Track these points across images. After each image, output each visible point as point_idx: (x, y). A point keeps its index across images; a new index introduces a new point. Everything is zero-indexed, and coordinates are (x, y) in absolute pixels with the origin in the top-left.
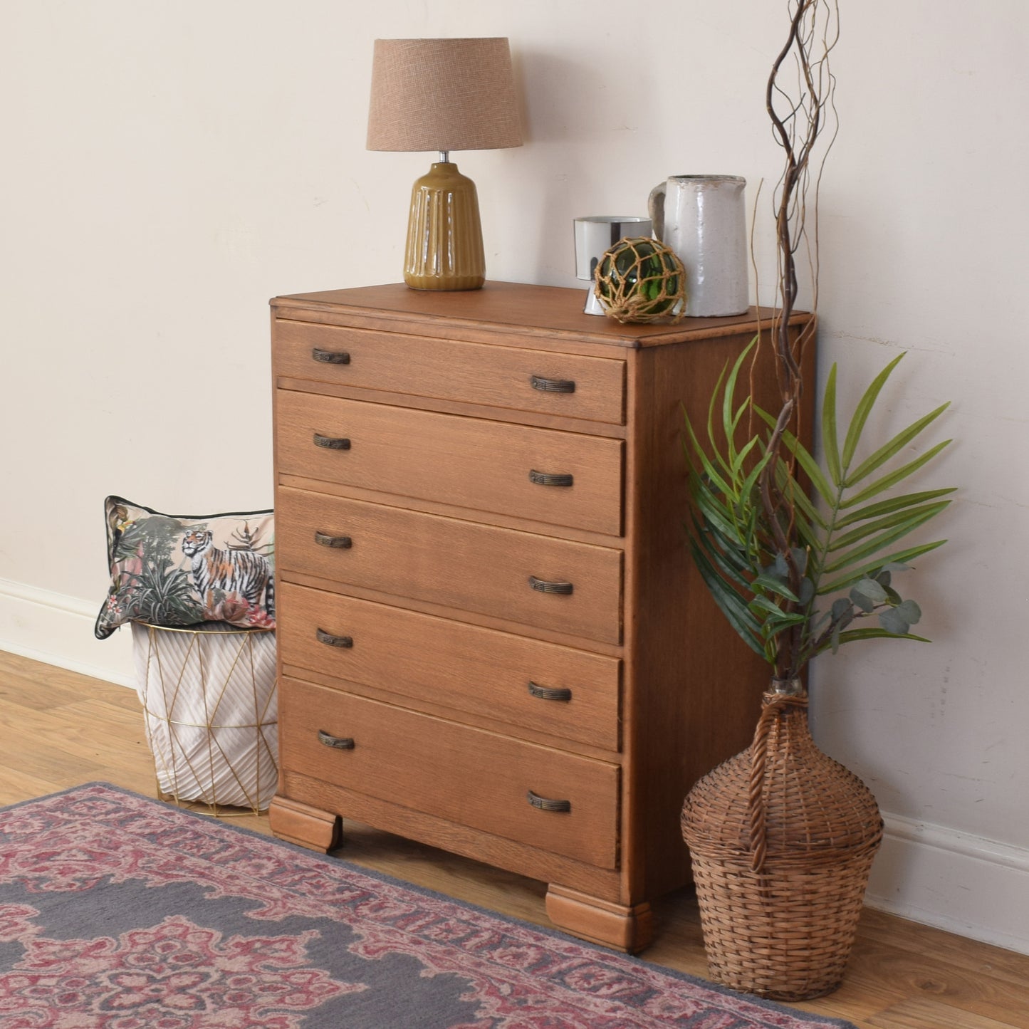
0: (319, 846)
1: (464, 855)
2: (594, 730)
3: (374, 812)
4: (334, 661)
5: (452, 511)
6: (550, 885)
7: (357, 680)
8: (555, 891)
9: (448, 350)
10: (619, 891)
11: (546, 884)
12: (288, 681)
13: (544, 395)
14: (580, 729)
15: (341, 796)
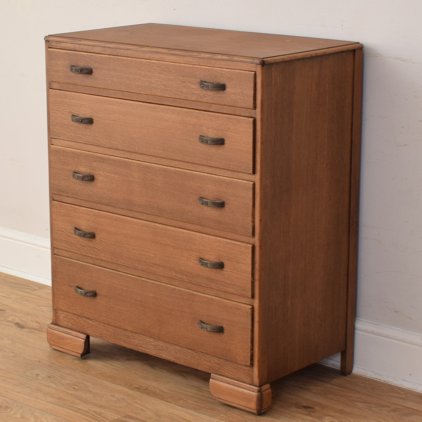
0: (76, 352)
1: (161, 357)
2: (238, 286)
3: (108, 333)
4: (84, 246)
5: (153, 159)
6: (212, 374)
7: (98, 257)
8: (215, 378)
9: (151, 66)
10: (252, 378)
11: (209, 374)
12: (57, 258)
13: (207, 92)
14: (229, 285)
15: (89, 324)
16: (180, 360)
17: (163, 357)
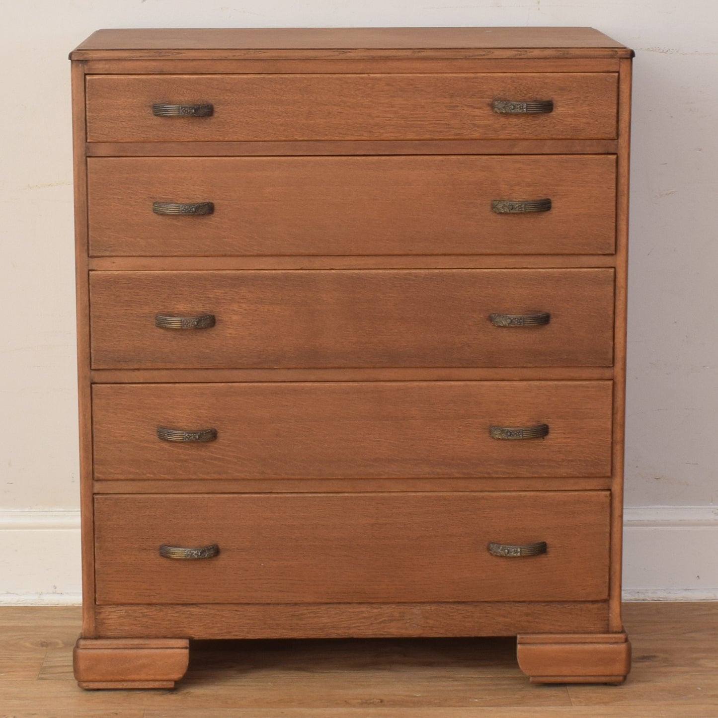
1: (387, 636)
2: (580, 460)
3: (248, 622)
4: (186, 461)
5: (371, 261)
6: (518, 636)
7: (224, 476)
8: (528, 641)
9: (370, 85)
10: (608, 620)
11: (515, 638)
12: (106, 499)
14: (560, 463)
15: (192, 615)
16: (434, 629)
17: (393, 635)
